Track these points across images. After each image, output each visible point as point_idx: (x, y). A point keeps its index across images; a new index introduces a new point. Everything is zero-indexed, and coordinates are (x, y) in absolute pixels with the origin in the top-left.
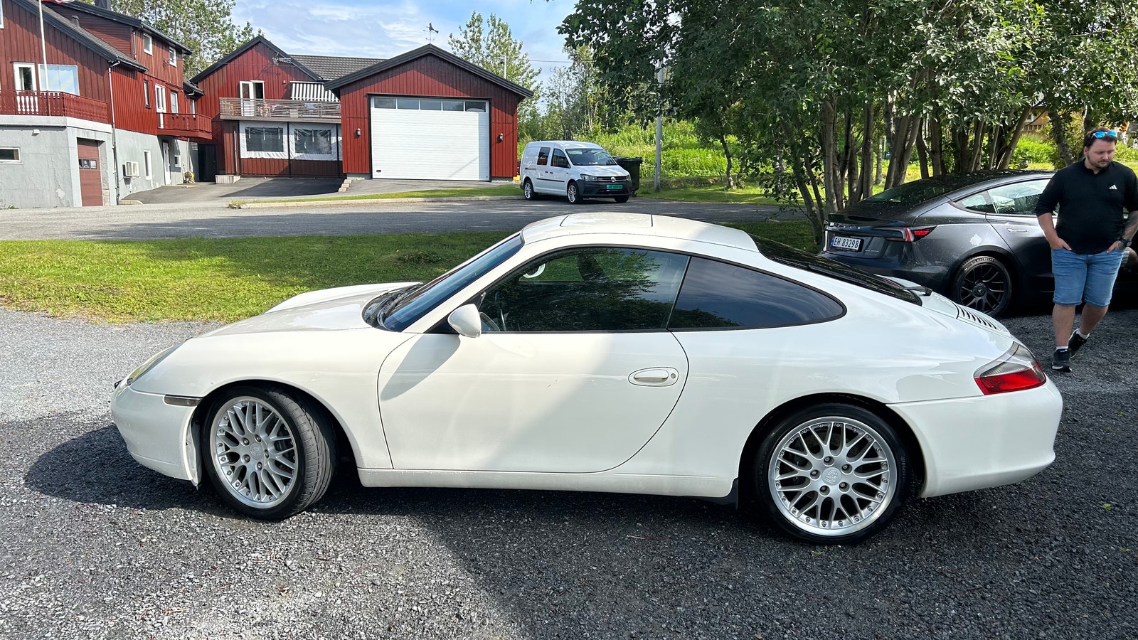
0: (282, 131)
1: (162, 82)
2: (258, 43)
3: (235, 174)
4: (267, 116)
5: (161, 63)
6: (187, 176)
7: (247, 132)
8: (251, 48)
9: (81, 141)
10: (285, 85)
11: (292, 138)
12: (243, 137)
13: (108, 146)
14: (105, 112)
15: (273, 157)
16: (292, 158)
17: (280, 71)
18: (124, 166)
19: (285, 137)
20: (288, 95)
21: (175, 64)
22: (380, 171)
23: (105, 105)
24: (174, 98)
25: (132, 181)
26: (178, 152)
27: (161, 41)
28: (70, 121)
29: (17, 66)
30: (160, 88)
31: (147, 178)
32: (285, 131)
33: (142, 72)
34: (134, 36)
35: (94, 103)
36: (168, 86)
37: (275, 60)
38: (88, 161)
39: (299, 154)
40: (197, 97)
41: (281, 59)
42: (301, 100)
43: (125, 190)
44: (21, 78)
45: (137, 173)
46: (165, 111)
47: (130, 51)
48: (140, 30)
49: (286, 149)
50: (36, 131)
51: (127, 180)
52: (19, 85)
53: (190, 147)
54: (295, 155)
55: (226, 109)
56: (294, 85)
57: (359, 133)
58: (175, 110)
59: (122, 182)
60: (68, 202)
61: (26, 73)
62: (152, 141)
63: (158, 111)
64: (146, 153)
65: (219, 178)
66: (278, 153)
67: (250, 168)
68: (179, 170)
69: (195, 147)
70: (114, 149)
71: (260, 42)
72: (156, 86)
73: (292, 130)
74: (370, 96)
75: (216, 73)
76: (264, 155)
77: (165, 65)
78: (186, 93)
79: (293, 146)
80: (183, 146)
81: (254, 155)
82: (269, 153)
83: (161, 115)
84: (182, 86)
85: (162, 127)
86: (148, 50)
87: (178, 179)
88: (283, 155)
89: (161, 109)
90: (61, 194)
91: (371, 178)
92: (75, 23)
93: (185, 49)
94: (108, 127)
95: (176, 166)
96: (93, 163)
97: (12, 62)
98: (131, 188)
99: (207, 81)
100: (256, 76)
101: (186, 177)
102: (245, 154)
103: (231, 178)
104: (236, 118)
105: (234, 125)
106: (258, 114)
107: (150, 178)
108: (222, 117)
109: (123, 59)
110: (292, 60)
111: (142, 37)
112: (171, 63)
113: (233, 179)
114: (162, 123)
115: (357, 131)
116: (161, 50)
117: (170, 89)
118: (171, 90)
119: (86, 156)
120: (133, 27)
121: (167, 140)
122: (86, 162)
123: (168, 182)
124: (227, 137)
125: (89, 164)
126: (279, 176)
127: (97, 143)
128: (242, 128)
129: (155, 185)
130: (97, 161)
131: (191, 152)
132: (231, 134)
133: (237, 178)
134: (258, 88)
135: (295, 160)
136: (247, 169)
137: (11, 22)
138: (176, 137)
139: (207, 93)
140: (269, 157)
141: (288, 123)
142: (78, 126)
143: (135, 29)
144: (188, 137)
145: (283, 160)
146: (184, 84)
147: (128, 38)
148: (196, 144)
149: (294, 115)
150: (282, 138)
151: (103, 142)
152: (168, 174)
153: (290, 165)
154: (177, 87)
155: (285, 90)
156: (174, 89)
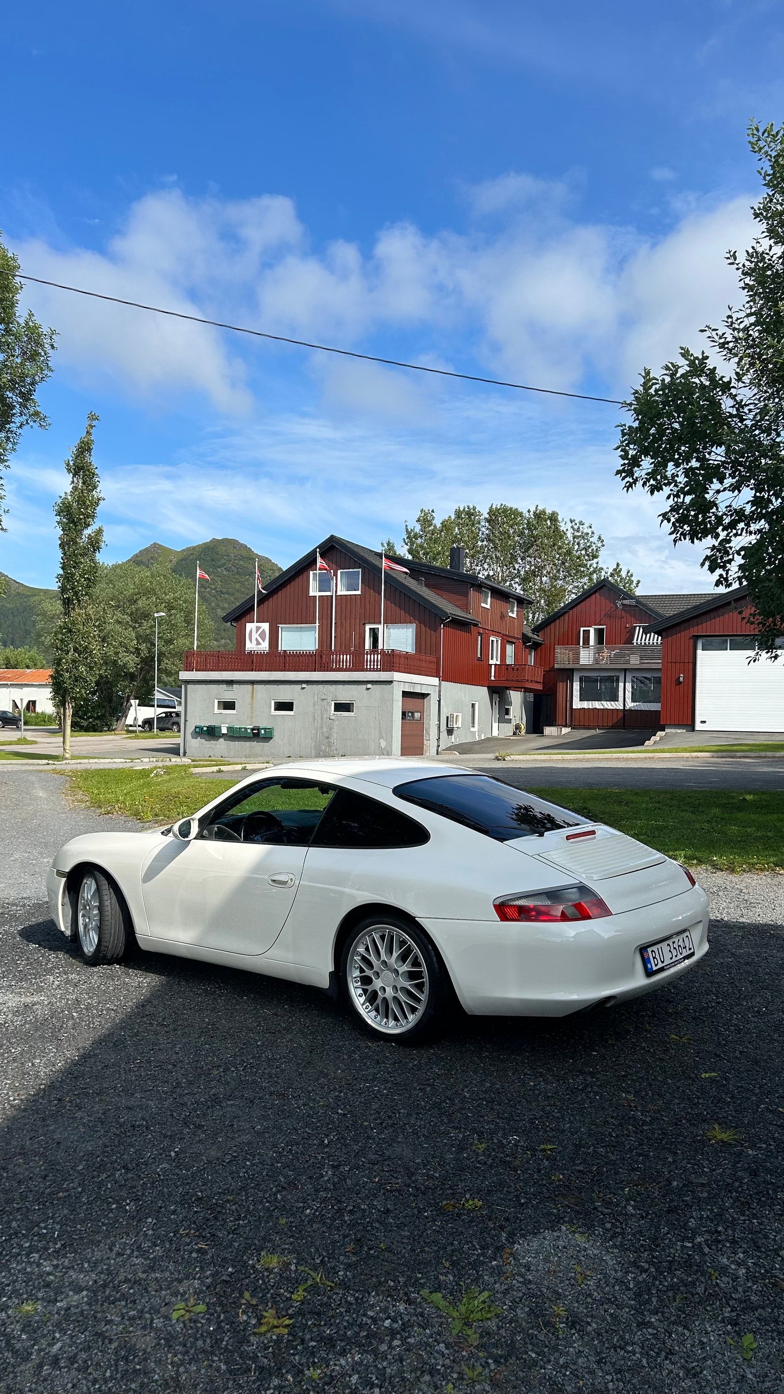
0: (618, 681)
1: (497, 633)
2: (601, 588)
3: (566, 726)
4: (603, 663)
5: (499, 615)
6: (518, 727)
7: (581, 681)
8: (595, 592)
9: (405, 694)
10: (627, 630)
11: (629, 686)
12: (576, 686)
13: (434, 698)
14: (434, 666)
15: (606, 707)
16: (627, 707)
17: (623, 613)
18: (447, 717)
19: (621, 685)
20: (630, 640)
21: (514, 616)
22: (704, 722)
23: (435, 660)
24: (510, 649)
25: (455, 732)
26: (510, 704)
27: (501, 595)
28: (397, 676)
29: (368, 627)
30: (495, 639)
31: (472, 729)
32: (622, 679)
33: (476, 625)
34: (472, 592)
35: (423, 658)
36: (505, 637)
37: (619, 603)
38: (412, 713)
39: (635, 704)
40: (536, 646)
41: (625, 602)
42: (643, 644)
43: (446, 741)
44: (370, 637)
45: (459, 724)
46: (498, 663)
47: (466, 607)
48: (479, 586)
49: (621, 698)
50: (369, 686)
51: (450, 732)
52: (368, 645)
53: (525, 698)
54: (630, 705)
55: (562, 657)
56: (638, 628)
57: (681, 679)
58: (510, 661)
59: (444, 734)
60: (388, 751)
61: (374, 634)
62: (482, 692)
63: (491, 662)
64: (473, 705)
65: (548, 730)
66: (612, 703)
67: (582, 719)
68: (509, 721)
69: (531, 697)
70: (439, 701)
71: (604, 585)
72: (491, 638)
73: (628, 678)
74: (696, 638)
75: (558, 621)
76: (597, 705)
77: (503, 616)
78: (524, 643)
79: (629, 695)
80: (516, 698)
81: (586, 705)
82: (603, 702)
83: (493, 666)
84: (520, 636)
85: (493, 678)
86: (486, 604)
87: (509, 729)
88: (618, 705)
89: (494, 661)
90: (383, 744)
91: (693, 730)
92: (421, 584)
93: (526, 600)
94: (435, 681)
95: (507, 717)
96: (417, 715)
97: (364, 624)
98: (453, 739)
99: (547, 630)
100: (598, 621)
101: (516, 729)
102: (577, 704)
103: (559, 729)
104: (571, 666)
105: (568, 674)
106: (596, 661)
107: (476, 729)
108: (556, 666)
109: (455, 615)
110: (637, 602)
111: (480, 592)
112: (510, 614)
113: (561, 731)
114: (493, 674)
115: (679, 677)
116: (499, 603)
117: (507, 640)
118: (508, 642)
119: (410, 708)
120: (471, 583)
121: (498, 693)
122: (410, 714)
123: (495, 733)
124: (561, 686)
125: (413, 716)
126: (613, 727)
127: (424, 696)
128: (576, 677)
129: (480, 736)
130: (422, 712)
131: (525, 702)
132: (565, 683)
133: (565, 730)
134: (600, 633)
135: (630, 710)
136: (578, 720)
137: (367, 588)
138: (509, 688)
139: (547, 642)
140: (602, 707)
141: (625, 670)
142: (404, 680)
143: (473, 585)
144: (522, 688)
145: (617, 710)
146: (523, 634)
147: (466, 595)
148: (532, 695)
149: (634, 661)
150: (618, 686)
151: (428, 694)
152: (495, 725)
153: (624, 716)
154: (515, 638)
155: (628, 635)
156: (512, 640)
